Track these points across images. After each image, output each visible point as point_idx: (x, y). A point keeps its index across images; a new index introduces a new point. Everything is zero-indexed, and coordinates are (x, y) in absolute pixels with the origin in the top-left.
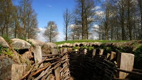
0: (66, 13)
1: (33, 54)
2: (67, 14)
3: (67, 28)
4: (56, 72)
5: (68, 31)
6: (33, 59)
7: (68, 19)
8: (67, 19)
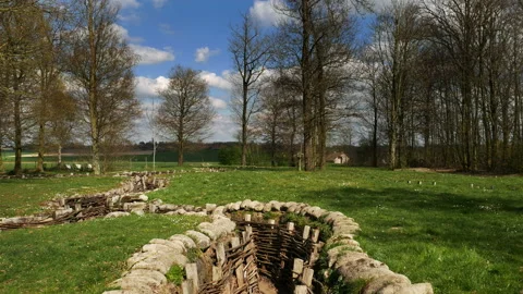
0: (242, 33)
1: (215, 251)
2: (246, 41)
3: (248, 96)
4: (238, 272)
5: (249, 105)
6: (215, 257)
7: (249, 61)
8: (245, 59)
